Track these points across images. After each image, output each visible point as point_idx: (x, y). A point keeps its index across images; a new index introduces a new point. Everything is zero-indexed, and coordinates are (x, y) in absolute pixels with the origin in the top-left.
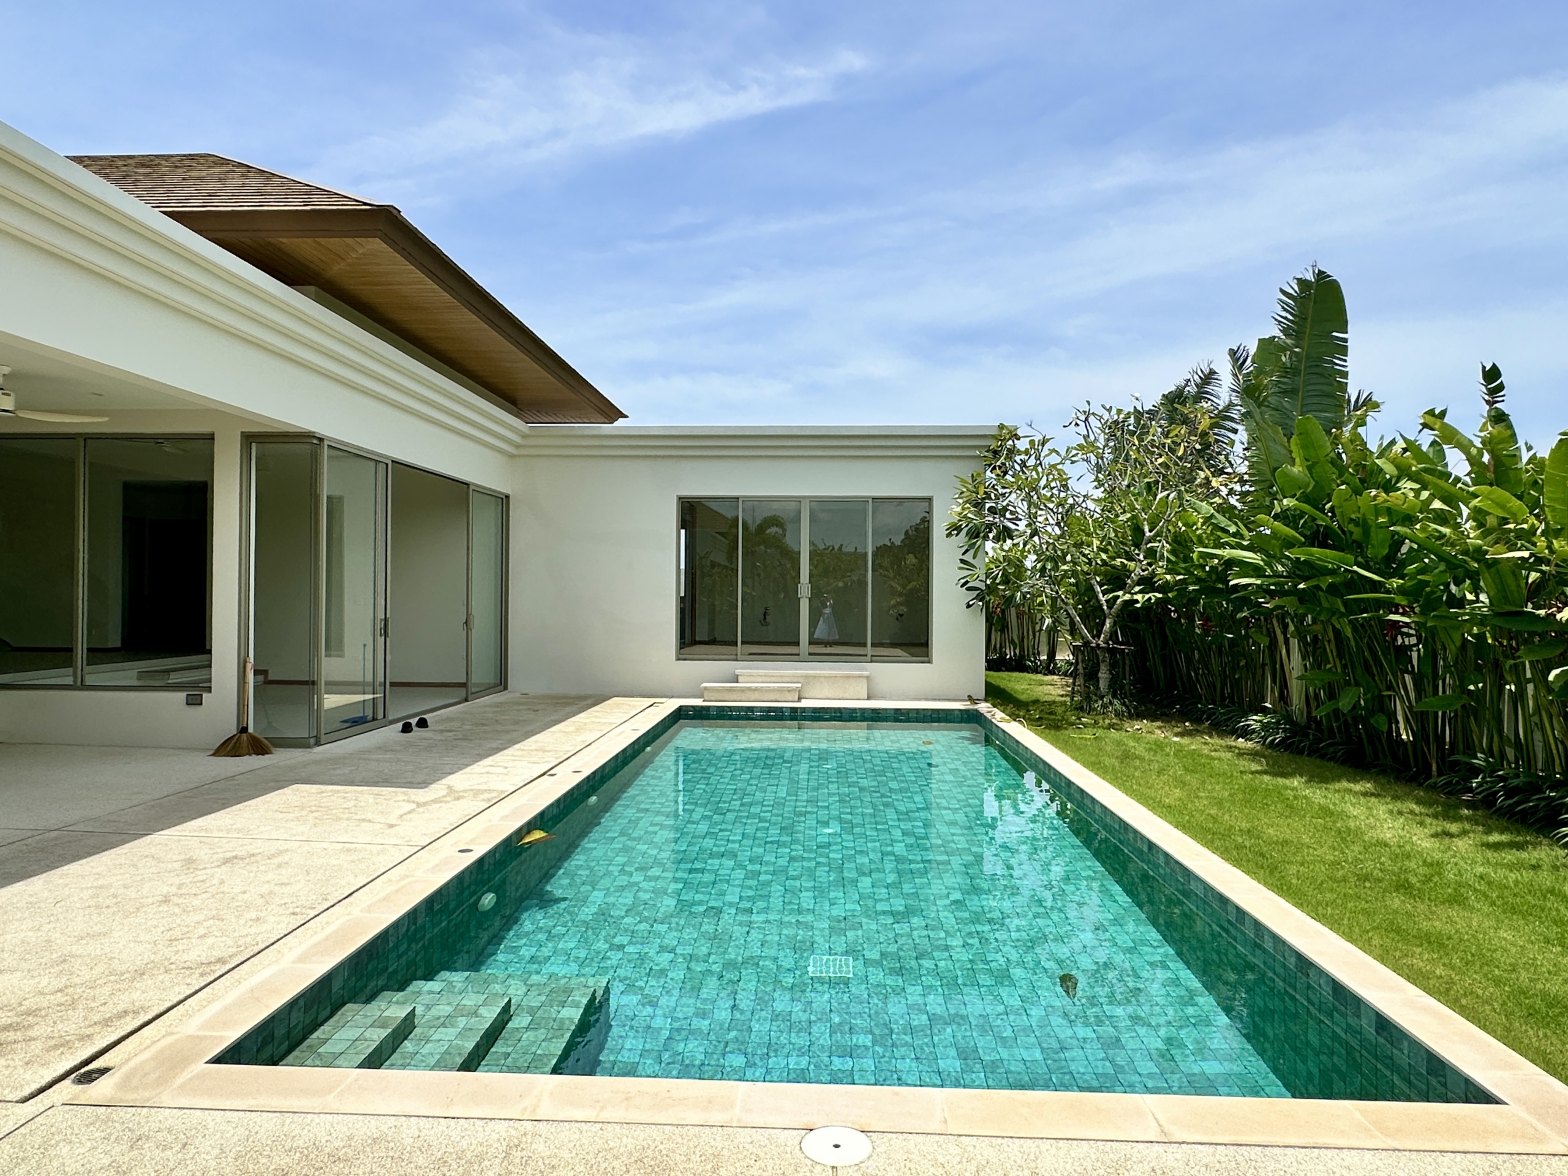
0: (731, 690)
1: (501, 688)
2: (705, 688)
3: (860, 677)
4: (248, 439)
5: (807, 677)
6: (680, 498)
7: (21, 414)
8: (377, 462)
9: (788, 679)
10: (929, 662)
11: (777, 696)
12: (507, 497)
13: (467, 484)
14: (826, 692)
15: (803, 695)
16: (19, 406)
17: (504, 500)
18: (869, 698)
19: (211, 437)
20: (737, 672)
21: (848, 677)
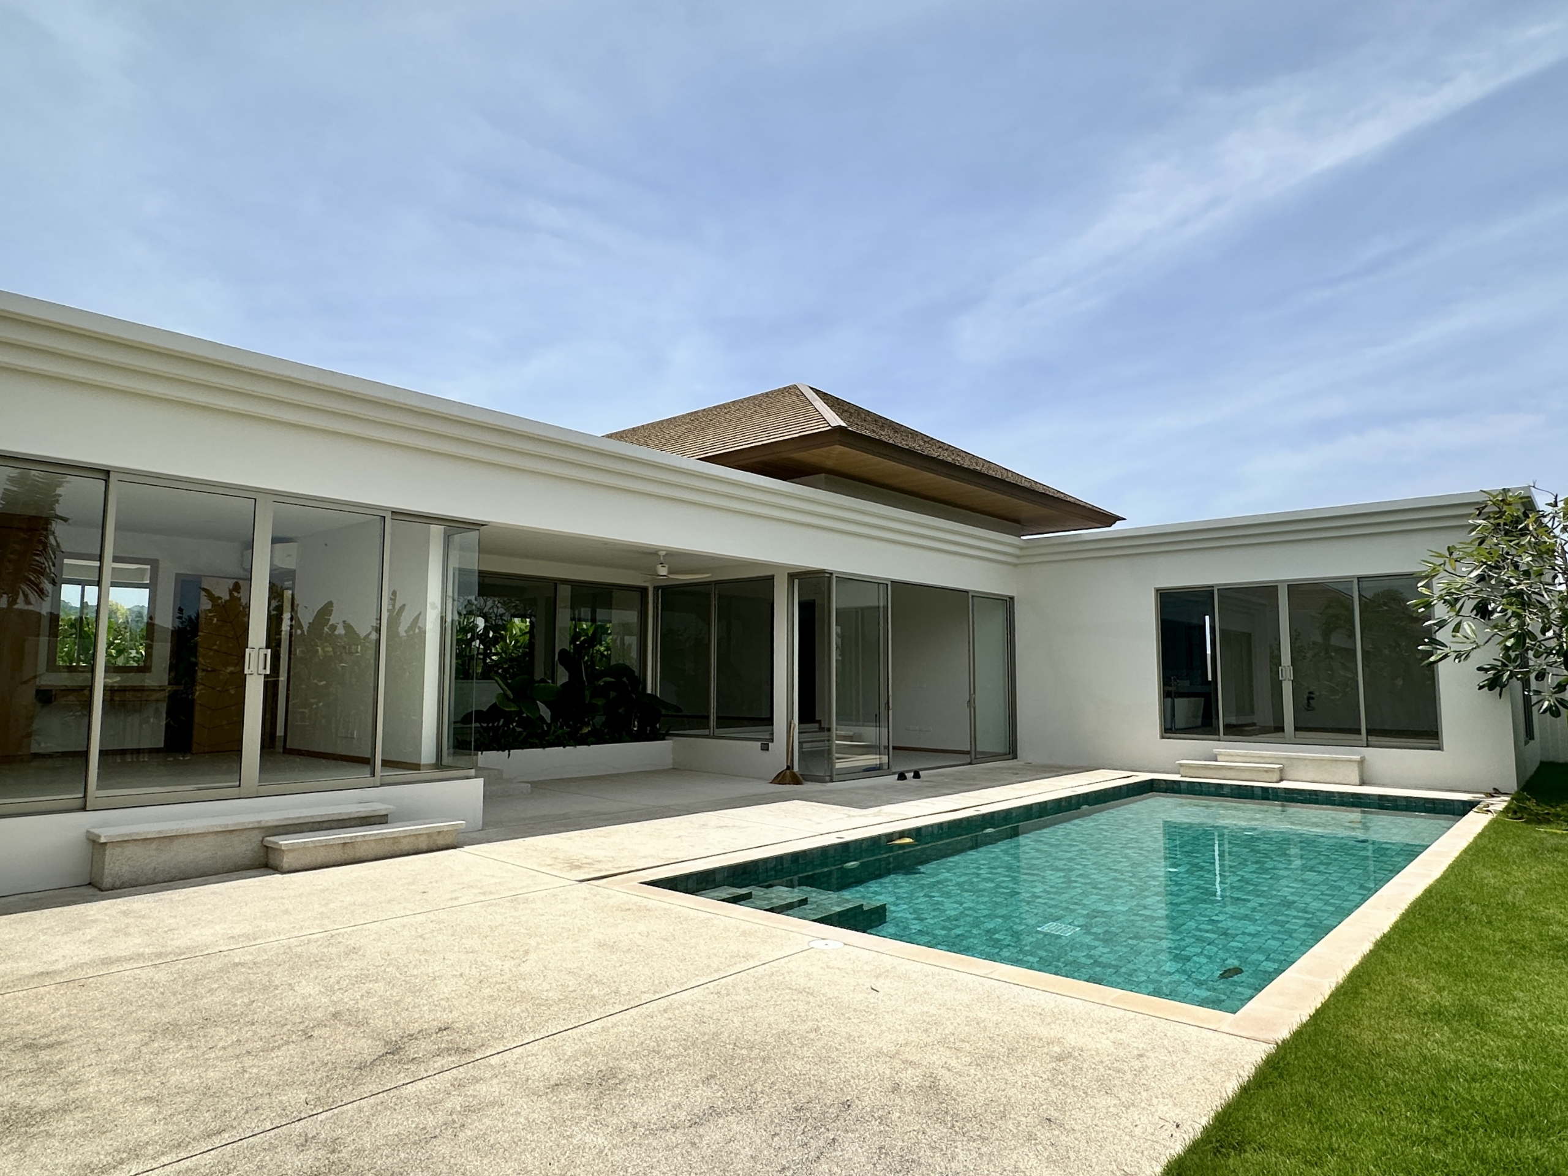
0: (1205, 767)
1: (1011, 756)
2: (1181, 765)
3: (1350, 761)
4: (792, 576)
5: (1289, 758)
6: (1157, 590)
7: (671, 576)
8: (879, 583)
9: (1269, 761)
10: (1440, 748)
11: (1254, 776)
12: (1012, 598)
13: (967, 592)
14: (1311, 776)
15: (1284, 777)
16: (669, 573)
17: (1008, 604)
18: (1363, 783)
19: (772, 577)
20: (1216, 751)
21: (1336, 761)
